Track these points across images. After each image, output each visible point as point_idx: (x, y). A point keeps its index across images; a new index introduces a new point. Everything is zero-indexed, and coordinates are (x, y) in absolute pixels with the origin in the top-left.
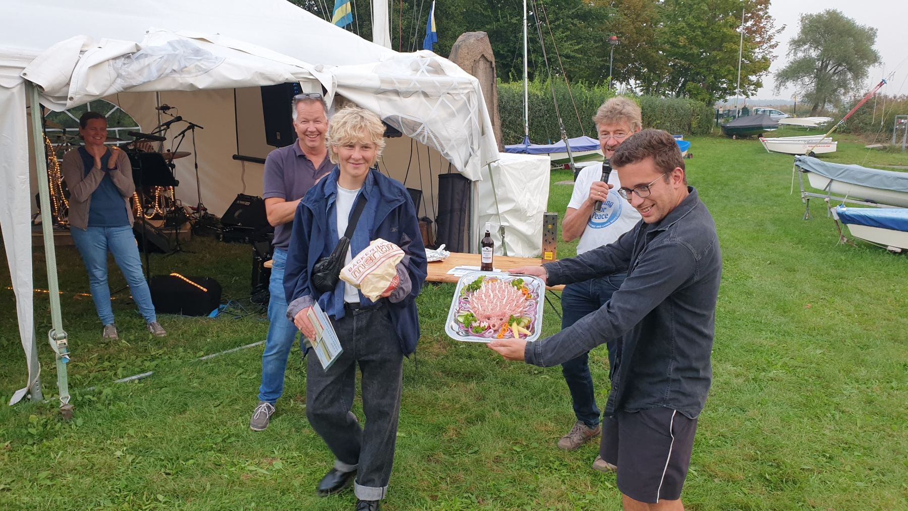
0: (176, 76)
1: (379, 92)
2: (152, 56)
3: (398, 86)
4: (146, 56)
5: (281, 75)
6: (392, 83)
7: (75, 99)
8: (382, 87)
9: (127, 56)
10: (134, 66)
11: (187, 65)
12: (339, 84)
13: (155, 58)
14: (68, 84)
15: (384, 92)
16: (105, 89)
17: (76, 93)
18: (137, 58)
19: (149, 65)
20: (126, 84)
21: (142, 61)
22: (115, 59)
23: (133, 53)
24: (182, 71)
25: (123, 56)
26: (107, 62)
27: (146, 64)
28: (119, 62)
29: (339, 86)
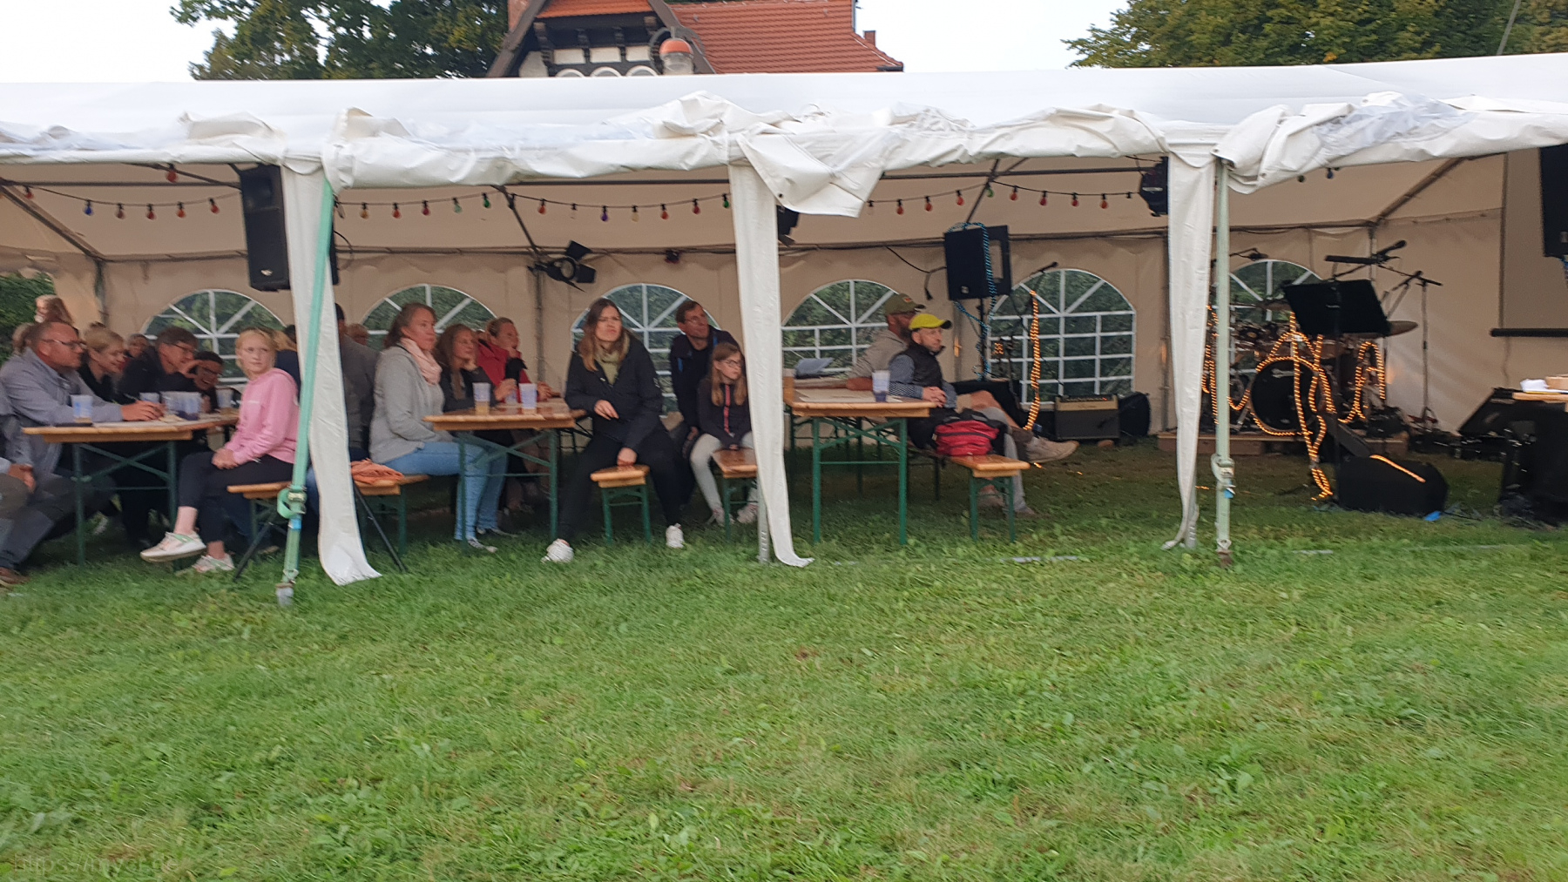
0: (1400, 140)
2: (1368, 116)
4: (1360, 118)
7: (1268, 176)
9: (1335, 121)
10: (1345, 131)
11: (1418, 124)
13: (1372, 119)
14: (1260, 161)
16: (1304, 161)
17: (1269, 168)
18: (1349, 123)
19: (1363, 129)
20: (1332, 154)
21: (1354, 124)
22: (1319, 124)
23: (1344, 117)
24: (1409, 133)
25: (1330, 120)
26: (1309, 130)
27: (1361, 126)
28: (1325, 129)
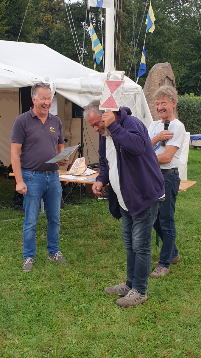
1: (80, 92)
3: (91, 90)
5: (26, 82)
6: (88, 87)
8: (82, 90)
12: (57, 88)
15: (84, 93)
29: (57, 89)
